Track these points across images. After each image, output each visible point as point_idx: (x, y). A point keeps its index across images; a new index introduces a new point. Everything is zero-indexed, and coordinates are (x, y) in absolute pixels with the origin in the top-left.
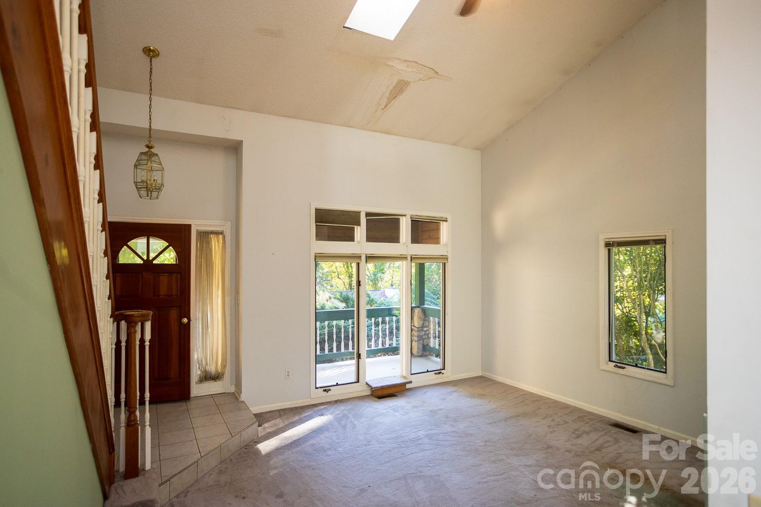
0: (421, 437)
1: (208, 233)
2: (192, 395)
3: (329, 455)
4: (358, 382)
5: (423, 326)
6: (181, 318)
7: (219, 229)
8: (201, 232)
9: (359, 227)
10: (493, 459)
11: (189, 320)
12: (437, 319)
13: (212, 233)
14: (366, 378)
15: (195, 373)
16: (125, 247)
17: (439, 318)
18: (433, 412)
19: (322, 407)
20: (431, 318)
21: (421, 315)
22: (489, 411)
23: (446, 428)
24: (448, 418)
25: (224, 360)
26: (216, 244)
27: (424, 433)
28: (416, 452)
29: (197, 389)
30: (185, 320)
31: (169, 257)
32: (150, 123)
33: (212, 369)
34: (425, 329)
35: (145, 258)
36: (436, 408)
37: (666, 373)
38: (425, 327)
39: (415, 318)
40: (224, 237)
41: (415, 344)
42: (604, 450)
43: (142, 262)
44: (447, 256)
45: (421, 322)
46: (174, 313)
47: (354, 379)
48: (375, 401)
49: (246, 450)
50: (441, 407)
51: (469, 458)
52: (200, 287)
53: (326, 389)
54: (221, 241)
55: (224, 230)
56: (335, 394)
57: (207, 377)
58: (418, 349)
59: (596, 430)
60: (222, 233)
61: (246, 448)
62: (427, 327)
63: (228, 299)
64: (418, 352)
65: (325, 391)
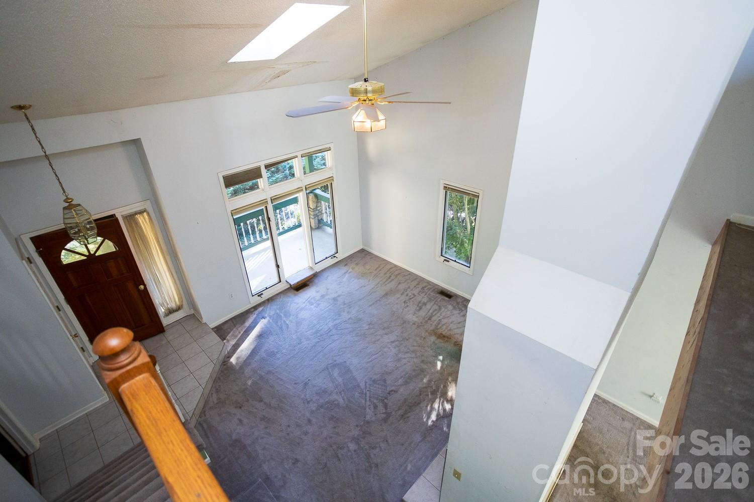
0: (331, 328)
1: (133, 215)
2: (164, 325)
3: (279, 359)
4: (280, 281)
5: (317, 207)
6: (137, 287)
7: (142, 208)
8: (126, 217)
9: (261, 179)
10: (374, 340)
11: (145, 285)
12: (327, 204)
13: (136, 213)
14: (285, 275)
15: (161, 311)
16: (63, 251)
17: (329, 203)
18: (335, 299)
19: (260, 309)
20: (323, 202)
21: (315, 200)
22: (370, 292)
23: (345, 316)
24: (345, 304)
25: (180, 299)
26: (143, 220)
27: (332, 324)
28: (330, 344)
29: (165, 321)
30: (142, 287)
31: (109, 247)
32: (58, 180)
33: (173, 305)
34: (319, 209)
35: (87, 254)
36: (336, 295)
37: (469, 267)
38: (318, 207)
39: (310, 202)
40: (148, 214)
41: (312, 221)
42: (432, 319)
43: (86, 258)
44: (332, 177)
45: (315, 205)
46: (130, 285)
47: (277, 280)
48: (295, 295)
49: (225, 367)
50: (340, 293)
51: (361, 342)
52: (142, 257)
53: (260, 295)
54: (146, 217)
55: (146, 208)
56: (267, 295)
57: (170, 312)
58: (315, 224)
59: (430, 300)
60: (145, 211)
61: (224, 365)
62: (320, 206)
63: (168, 258)
64: (315, 226)
65: (259, 296)
